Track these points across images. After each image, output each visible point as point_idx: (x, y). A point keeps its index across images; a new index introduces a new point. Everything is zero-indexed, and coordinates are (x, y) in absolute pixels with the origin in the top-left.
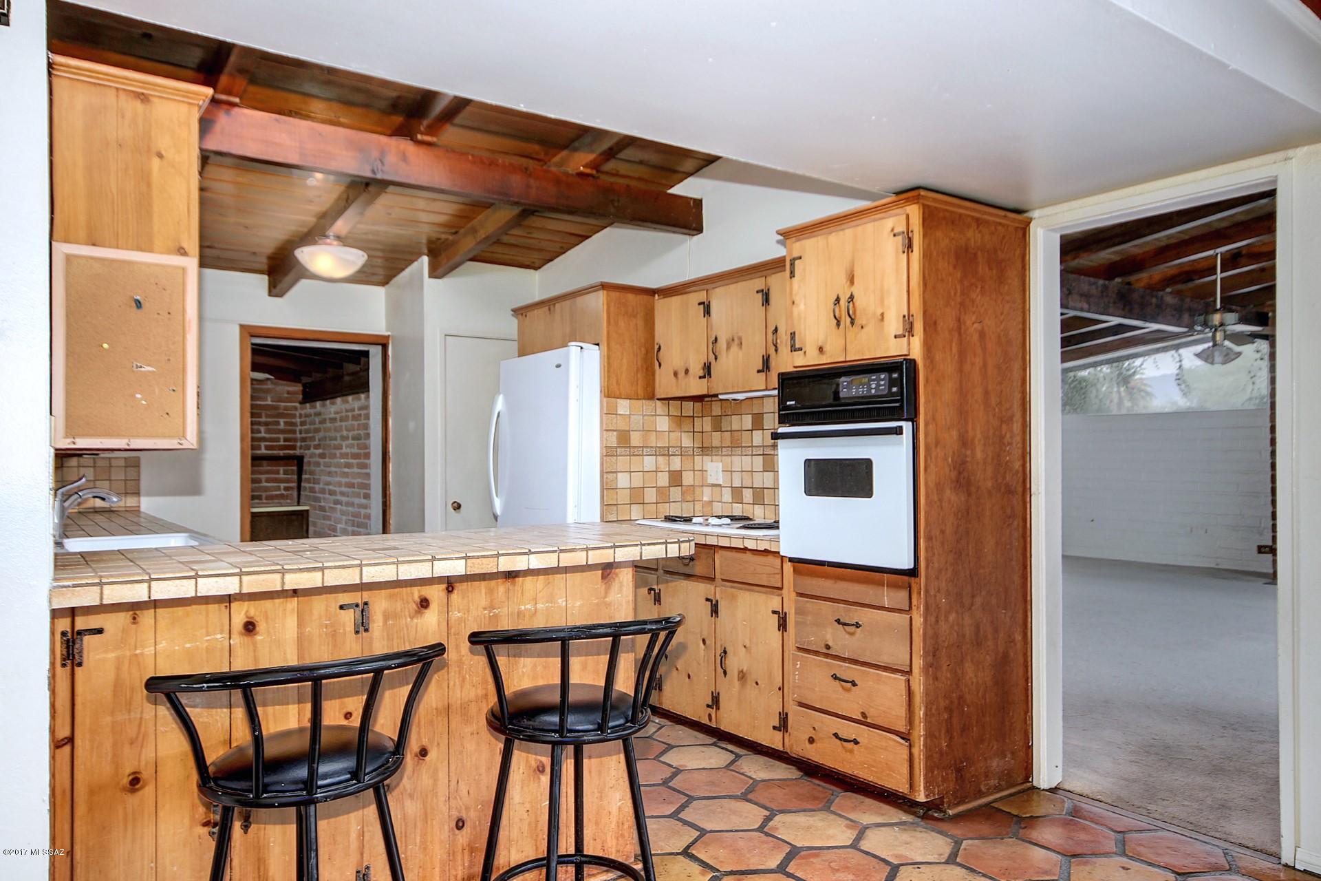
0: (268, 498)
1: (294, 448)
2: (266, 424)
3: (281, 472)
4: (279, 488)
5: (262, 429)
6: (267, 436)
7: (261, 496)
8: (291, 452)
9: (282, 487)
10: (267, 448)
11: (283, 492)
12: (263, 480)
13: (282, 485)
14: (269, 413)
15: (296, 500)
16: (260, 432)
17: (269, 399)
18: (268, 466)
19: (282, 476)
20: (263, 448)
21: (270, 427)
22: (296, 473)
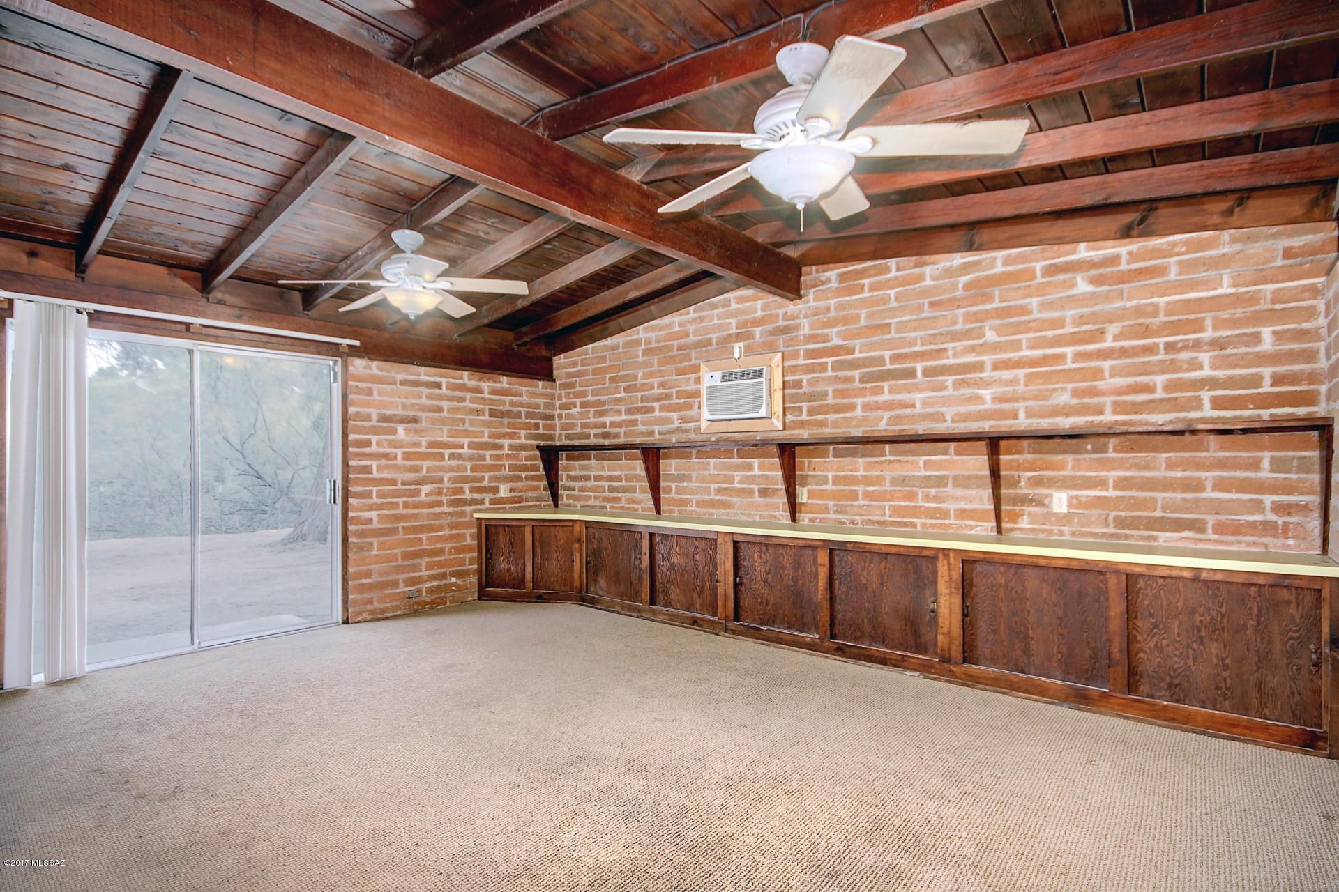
0: (1220, 529)
1: (1309, 398)
2: (1218, 344)
3: (1266, 464)
4: (1258, 506)
5: (1205, 357)
6: (1220, 374)
7: (1204, 522)
8: (1301, 411)
9: (1268, 504)
10: (1217, 404)
11: (1271, 517)
12: (1209, 485)
13: (1268, 499)
14: (1225, 315)
15: (1319, 542)
16: (1196, 365)
17: (1226, 280)
18: (1222, 449)
19: (1265, 474)
20: (1207, 404)
21: (1229, 351)
22: (1317, 467)
